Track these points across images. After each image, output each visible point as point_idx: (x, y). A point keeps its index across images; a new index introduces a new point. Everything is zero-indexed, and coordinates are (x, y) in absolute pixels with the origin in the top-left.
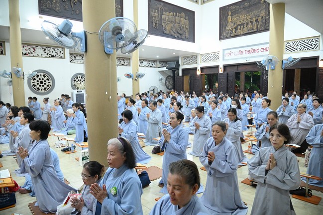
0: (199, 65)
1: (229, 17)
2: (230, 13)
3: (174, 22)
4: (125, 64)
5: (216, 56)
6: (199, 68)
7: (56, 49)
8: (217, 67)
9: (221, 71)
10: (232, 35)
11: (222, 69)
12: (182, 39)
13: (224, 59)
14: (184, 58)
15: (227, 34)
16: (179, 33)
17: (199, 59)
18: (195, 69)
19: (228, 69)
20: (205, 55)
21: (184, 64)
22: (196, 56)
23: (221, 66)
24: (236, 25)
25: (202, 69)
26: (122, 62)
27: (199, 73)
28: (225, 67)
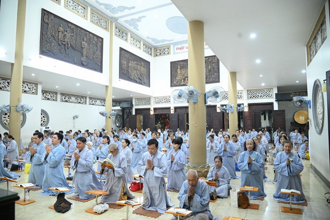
0: (152, 106)
1: (178, 70)
2: (179, 68)
3: (137, 70)
4: (82, 102)
5: (167, 100)
6: (152, 109)
7: (29, 85)
8: (169, 108)
9: (172, 112)
10: (182, 84)
11: (173, 110)
12: (141, 84)
13: (174, 102)
14: (137, 99)
15: (177, 82)
16: (140, 79)
17: (152, 101)
18: (149, 109)
19: (178, 110)
20: (158, 98)
21: (137, 105)
22: (150, 98)
23: (172, 108)
24: (184, 77)
25: (155, 109)
26: (79, 101)
27: (152, 113)
28: (176, 108)
